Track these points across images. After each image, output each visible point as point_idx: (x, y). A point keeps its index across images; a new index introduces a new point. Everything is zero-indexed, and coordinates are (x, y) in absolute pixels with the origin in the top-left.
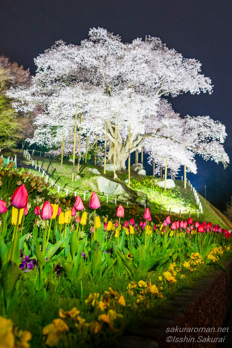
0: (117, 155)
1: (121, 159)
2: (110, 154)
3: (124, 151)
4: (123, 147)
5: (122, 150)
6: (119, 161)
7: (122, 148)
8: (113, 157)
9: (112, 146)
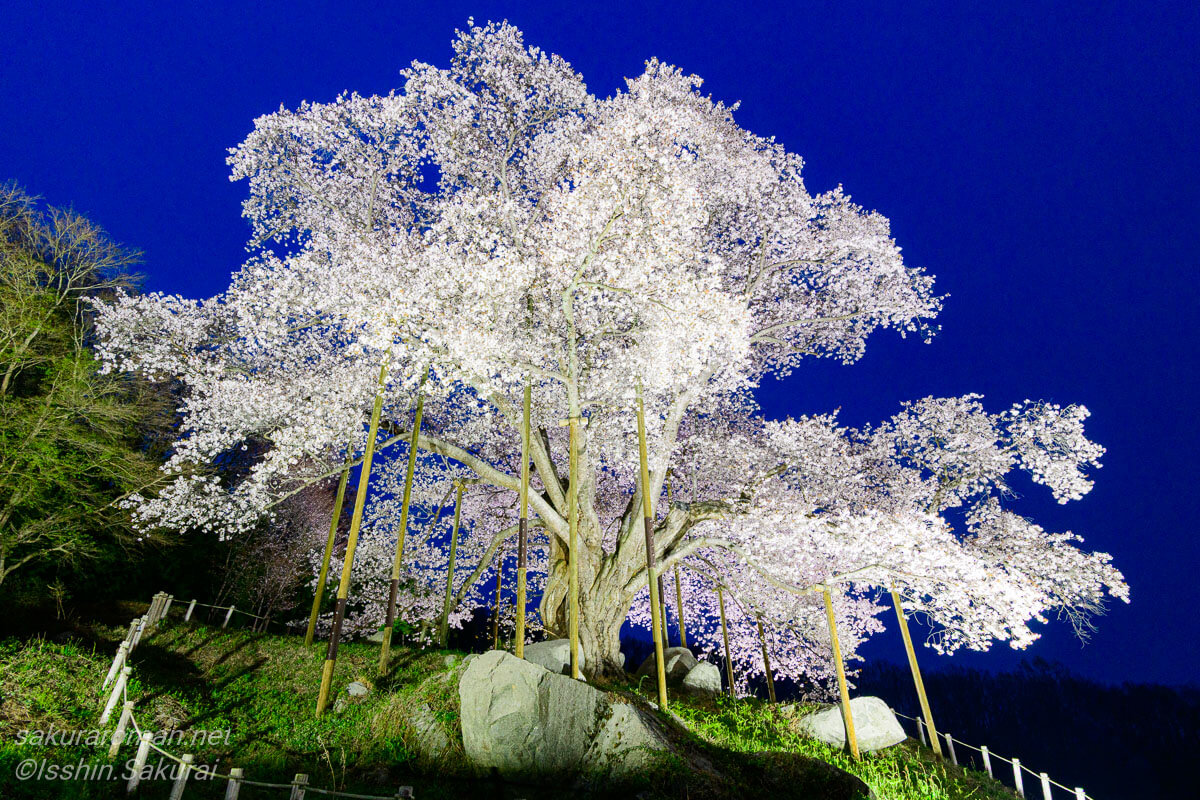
0: (582, 599)
1: (601, 617)
2: (552, 598)
3: (611, 580)
4: (609, 562)
5: (604, 576)
6: (591, 624)
7: (603, 567)
8: (562, 609)
9: (560, 561)
